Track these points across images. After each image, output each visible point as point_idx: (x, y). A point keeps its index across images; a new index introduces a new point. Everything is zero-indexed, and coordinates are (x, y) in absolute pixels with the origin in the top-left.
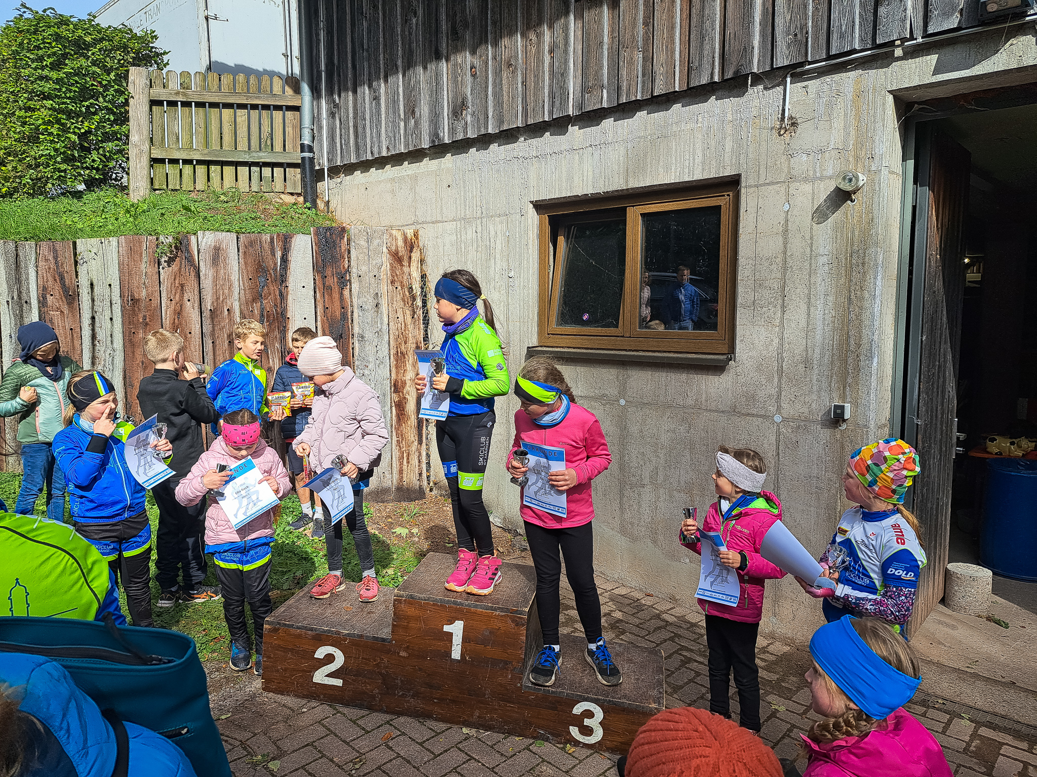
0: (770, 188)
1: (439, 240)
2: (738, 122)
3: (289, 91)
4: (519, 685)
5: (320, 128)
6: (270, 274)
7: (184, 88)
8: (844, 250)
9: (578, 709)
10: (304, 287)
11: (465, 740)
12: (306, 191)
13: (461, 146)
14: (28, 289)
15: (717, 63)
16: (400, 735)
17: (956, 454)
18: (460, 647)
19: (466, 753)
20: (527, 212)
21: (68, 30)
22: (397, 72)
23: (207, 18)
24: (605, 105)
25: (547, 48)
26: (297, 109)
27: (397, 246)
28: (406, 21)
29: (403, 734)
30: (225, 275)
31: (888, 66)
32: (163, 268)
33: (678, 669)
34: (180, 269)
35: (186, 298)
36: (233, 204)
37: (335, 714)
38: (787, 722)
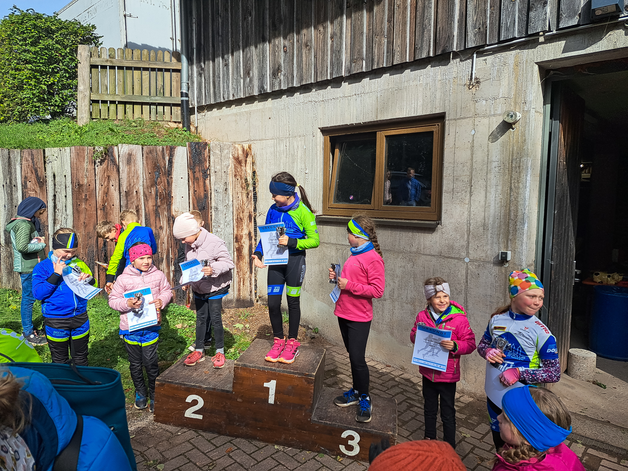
0: (463, 120)
1: (264, 151)
2: (444, 81)
3: (174, 60)
4: (309, 420)
5: (193, 82)
6: (162, 170)
7: (111, 58)
8: (508, 158)
9: (345, 435)
10: (182, 178)
11: (276, 452)
12: (184, 120)
13: (277, 94)
14: (16, 178)
15: (432, 45)
16: (236, 449)
17: (575, 283)
18: (274, 396)
19: (277, 461)
20: (316, 134)
21: (42, 22)
22: (239, 49)
23: (125, 16)
24: (364, 70)
25: (329, 36)
26: (179, 71)
27: (238, 154)
28: (245, 19)
29: (239, 449)
30: (135, 170)
31: (535, 48)
32: (97, 166)
33: (405, 411)
34: (108, 166)
35: (111, 184)
36: (140, 128)
37: (198, 436)
38: (471, 444)
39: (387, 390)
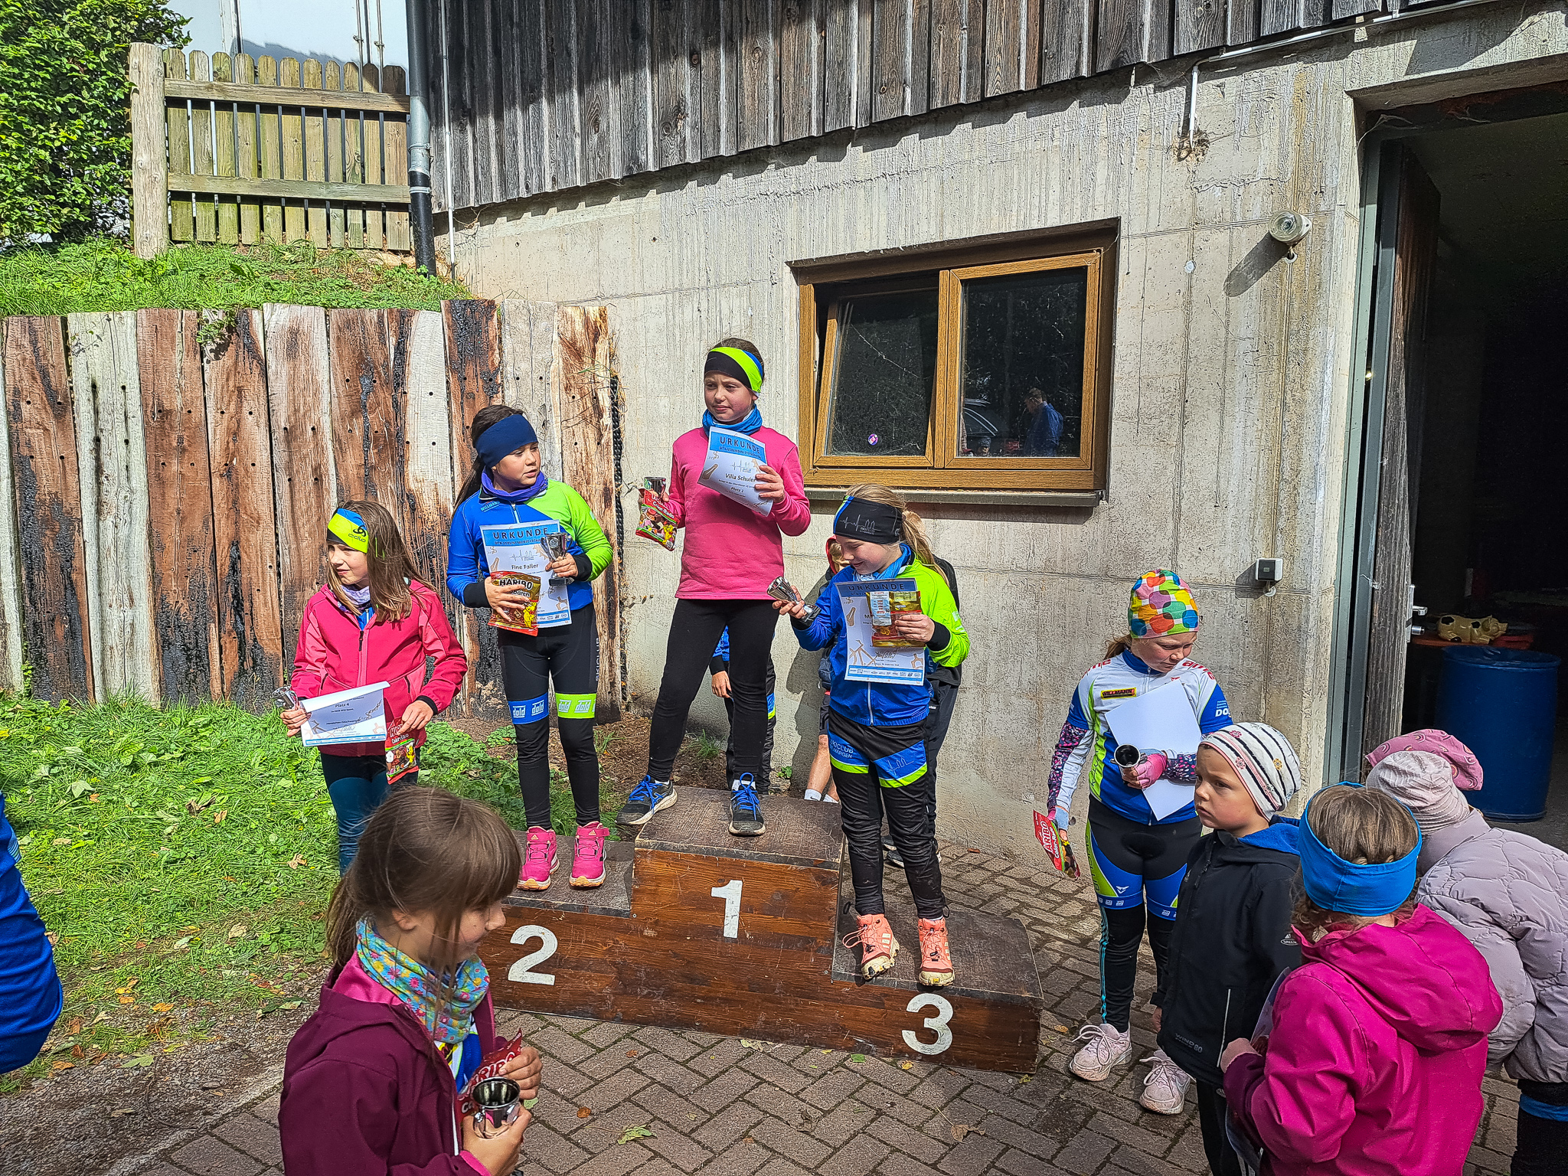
0: (1165, 238)
1: (639, 324)
2: (1116, 138)
4: (826, 972)
5: (441, 147)
6: (378, 372)
7: (220, 79)
8: (1277, 330)
9: (915, 1005)
10: (431, 394)
11: (748, 1055)
12: (418, 247)
13: (673, 177)
15: (1085, 49)
16: (649, 1053)
17: (1411, 637)
18: (736, 919)
19: (753, 1075)
20: (781, 280)
22: (570, 60)
24: (908, 112)
25: (814, 23)
26: (402, 117)
27: (573, 331)
29: (654, 1051)
30: (307, 373)
31: (1345, 57)
32: (208, 362)
34: (236, 363)
35: (246, 408)
36: (306, 265)
37: (545, 1027)
39: (981, 905)
